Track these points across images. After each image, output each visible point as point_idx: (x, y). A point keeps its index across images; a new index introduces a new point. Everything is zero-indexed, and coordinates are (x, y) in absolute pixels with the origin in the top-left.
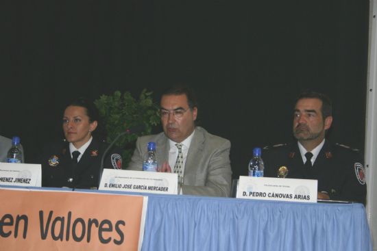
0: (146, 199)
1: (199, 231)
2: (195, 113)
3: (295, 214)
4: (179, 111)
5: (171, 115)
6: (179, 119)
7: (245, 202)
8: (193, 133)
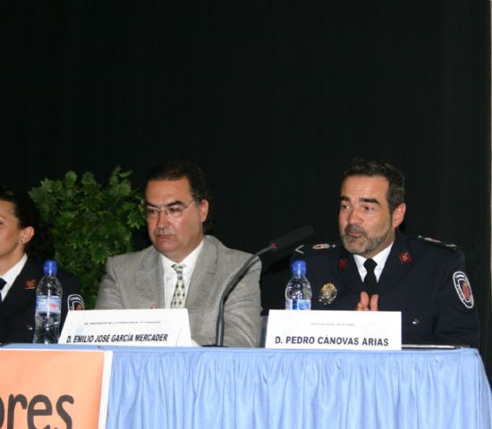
1: (201, 406)
2: (205, 208)
3: (365, 371)
5: (163, 214)
6: (175, 220)
7: (278, 355)
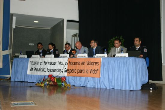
0: (101, 58)
4: (117, 43)
8: (119, 47)
